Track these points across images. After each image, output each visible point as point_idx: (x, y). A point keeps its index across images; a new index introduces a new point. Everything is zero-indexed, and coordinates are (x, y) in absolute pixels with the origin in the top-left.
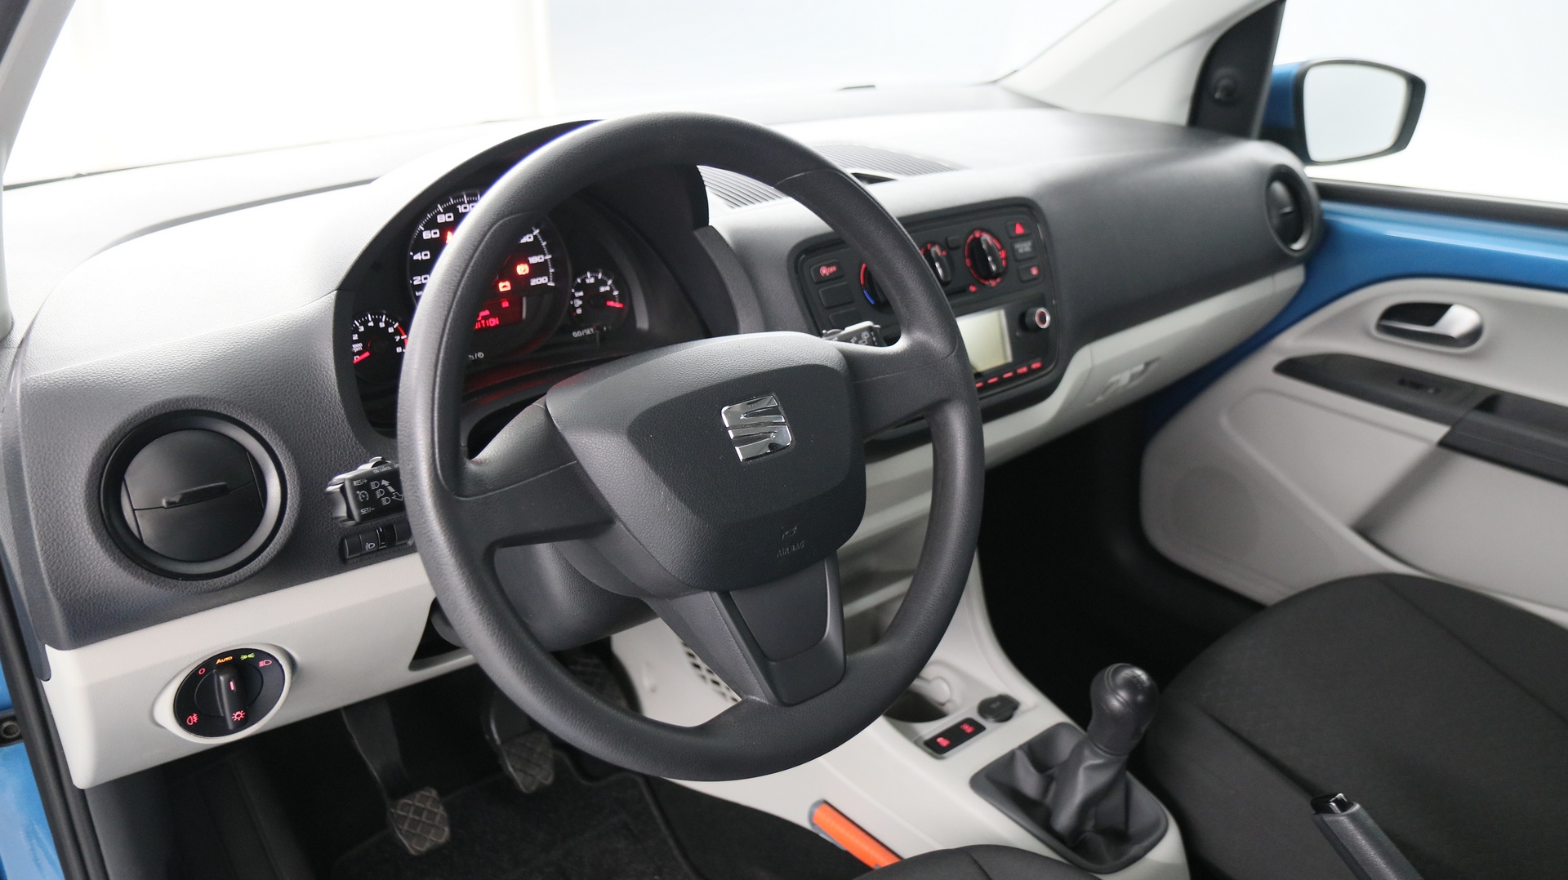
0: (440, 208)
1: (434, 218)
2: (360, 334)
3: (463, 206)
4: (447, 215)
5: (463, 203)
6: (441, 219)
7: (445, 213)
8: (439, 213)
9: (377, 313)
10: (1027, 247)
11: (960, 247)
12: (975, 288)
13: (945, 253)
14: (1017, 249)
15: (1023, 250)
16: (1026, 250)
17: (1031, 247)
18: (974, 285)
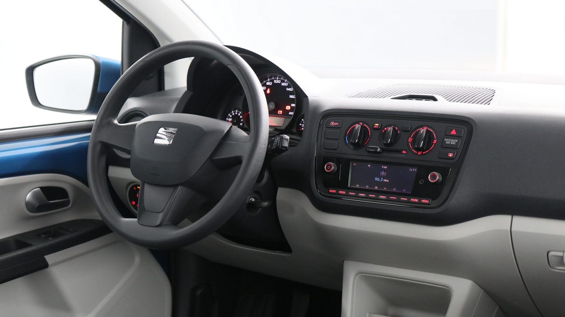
0: (269, 80)
1: (266, 83)
2: (232, 116)
3: (276, 80)
4: (270, 83)
5: (276, 79)
6: (268, 84)
7: (269, 82)
8: (268, 81)
9: (239, 110)
10: (453, 142)
11: (409, 131)
12: (405, 152)
13: (399, 132)
14: (446, 141)
15: (449, 143)
16: (452, 143)
17: (456, 143)
18: (406, 151)
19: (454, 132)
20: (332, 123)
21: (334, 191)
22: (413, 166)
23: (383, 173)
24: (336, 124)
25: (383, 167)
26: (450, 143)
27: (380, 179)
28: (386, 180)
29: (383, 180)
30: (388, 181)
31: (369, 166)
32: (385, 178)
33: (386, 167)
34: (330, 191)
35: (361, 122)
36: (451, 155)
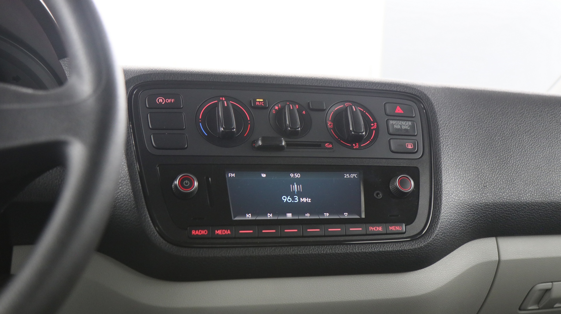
10: (406, 125)
11: (324, 110)
12: (331, 146)
13: (304, 112)
14: (393, 125)
15: (399, 127)
16: (403, 127)
17: (410, 126)
18: (330, 143)
19: (399, 110)
20: (160, 100)
21: (203, 232)
22: (350, 169)
23: (295, 187)
24: (169, 101)
25: (292, 175)
26: (401, 127)
27: (293, 199)
28: (304, 200)
29: (299, 199)
30: (309, 200)
31: (264, 175)
32: (301, 195)
33: (298, 176)
34: (193, 232)
35: (222, 97)
36: (410, 146)
